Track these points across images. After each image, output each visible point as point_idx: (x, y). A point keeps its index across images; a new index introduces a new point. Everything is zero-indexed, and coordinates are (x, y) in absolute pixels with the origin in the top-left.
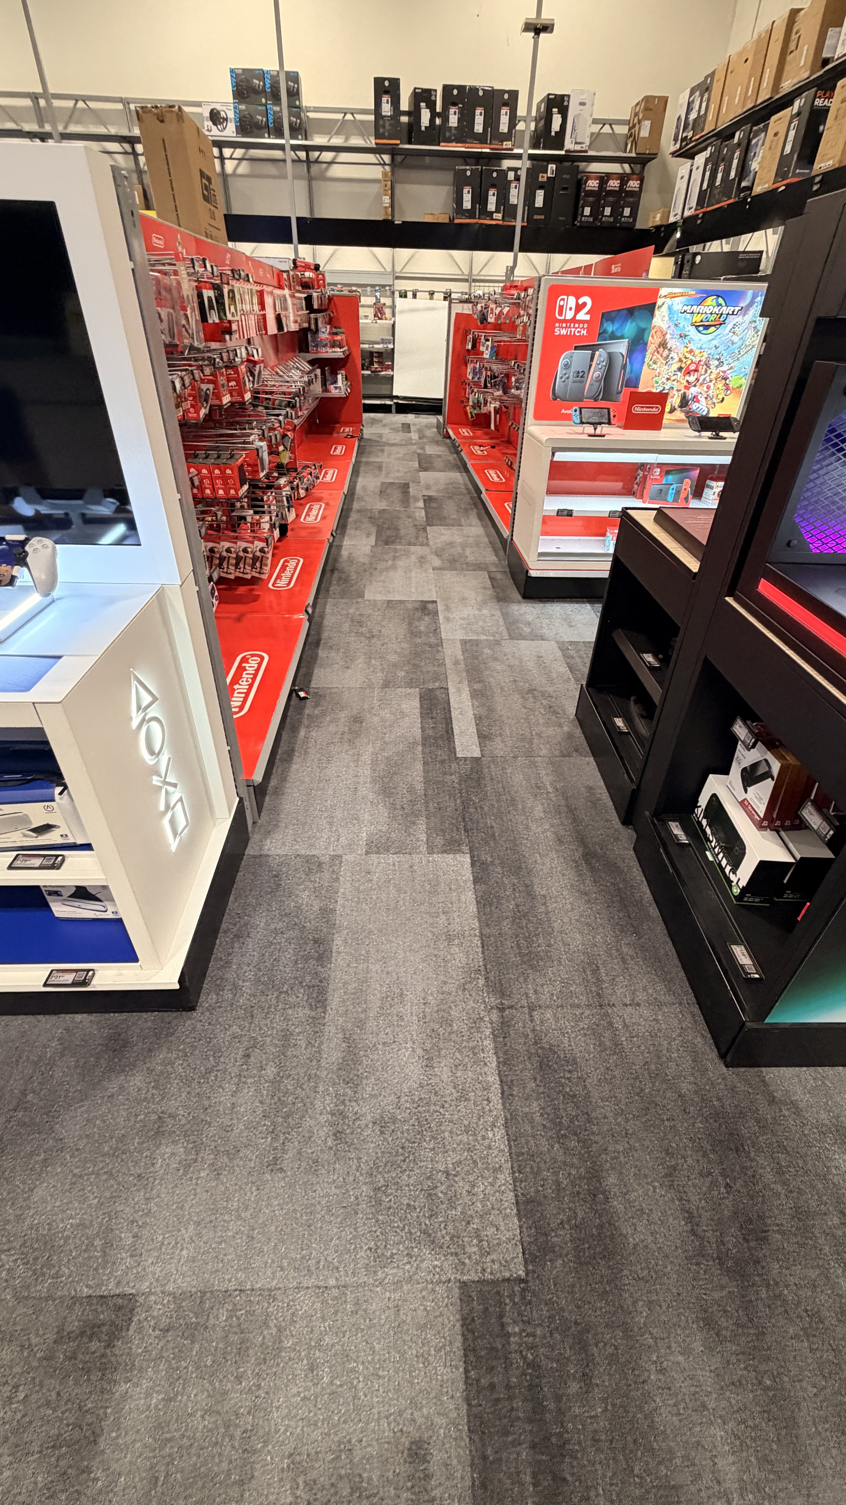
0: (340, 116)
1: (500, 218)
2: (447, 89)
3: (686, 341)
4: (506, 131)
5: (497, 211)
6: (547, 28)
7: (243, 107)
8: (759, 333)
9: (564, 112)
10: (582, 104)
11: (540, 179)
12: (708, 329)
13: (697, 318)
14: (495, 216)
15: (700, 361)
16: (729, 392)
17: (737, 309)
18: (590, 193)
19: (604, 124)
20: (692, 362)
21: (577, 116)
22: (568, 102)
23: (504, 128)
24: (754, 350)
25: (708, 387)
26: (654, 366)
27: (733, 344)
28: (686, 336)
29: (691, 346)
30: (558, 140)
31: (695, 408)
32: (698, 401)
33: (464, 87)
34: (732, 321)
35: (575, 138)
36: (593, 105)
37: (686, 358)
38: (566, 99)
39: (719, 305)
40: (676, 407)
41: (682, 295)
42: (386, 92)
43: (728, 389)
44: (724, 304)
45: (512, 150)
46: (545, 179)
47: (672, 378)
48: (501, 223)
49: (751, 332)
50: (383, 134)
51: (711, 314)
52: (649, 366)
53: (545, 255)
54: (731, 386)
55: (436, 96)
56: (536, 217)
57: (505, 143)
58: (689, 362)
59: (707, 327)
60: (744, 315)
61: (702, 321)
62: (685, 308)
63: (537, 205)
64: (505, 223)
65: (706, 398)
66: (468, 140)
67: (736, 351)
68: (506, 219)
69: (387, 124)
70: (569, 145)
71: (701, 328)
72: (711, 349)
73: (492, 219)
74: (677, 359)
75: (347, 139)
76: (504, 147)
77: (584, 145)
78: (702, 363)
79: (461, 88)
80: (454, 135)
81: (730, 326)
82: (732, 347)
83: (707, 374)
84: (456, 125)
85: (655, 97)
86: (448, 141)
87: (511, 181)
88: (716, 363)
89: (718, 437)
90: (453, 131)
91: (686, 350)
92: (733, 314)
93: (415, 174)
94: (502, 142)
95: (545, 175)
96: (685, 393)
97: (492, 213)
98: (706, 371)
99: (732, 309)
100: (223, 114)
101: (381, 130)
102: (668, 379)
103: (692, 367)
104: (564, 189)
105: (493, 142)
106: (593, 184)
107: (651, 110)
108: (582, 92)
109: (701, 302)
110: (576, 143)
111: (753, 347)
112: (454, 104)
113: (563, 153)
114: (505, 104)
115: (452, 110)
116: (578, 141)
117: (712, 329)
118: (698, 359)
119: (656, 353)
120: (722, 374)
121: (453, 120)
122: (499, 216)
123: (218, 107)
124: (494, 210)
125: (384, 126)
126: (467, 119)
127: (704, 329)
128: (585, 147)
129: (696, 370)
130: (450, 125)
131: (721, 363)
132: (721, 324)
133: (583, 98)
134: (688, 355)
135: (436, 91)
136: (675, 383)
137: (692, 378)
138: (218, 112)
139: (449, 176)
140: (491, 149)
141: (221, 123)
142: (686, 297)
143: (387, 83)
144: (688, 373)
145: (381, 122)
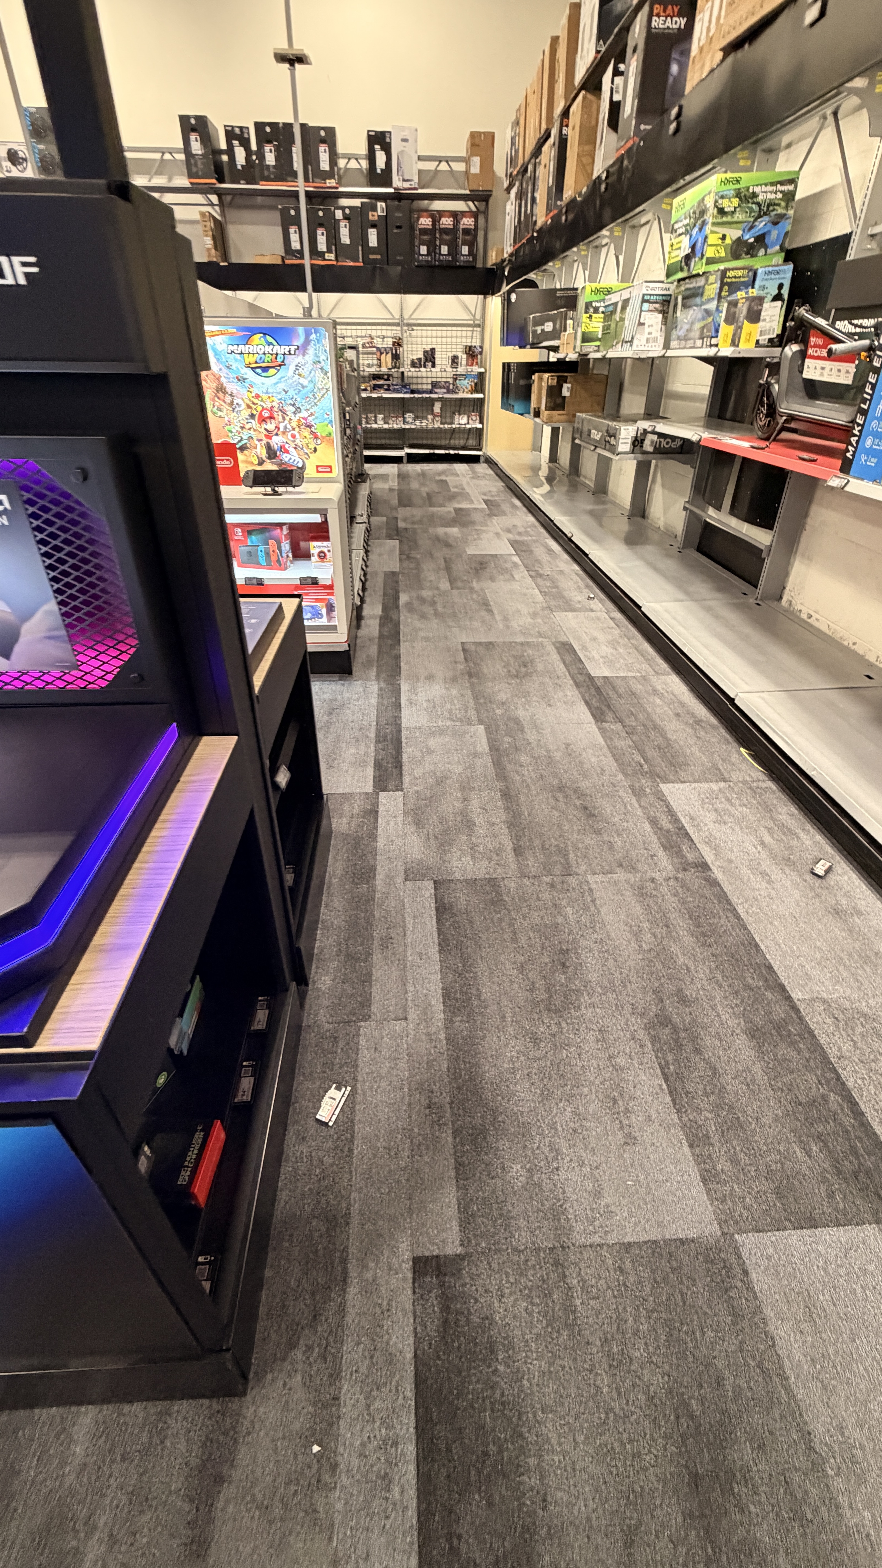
0: (158, 156)
1: (333, 258)
2: (259, 126)
3: (247, 385)
4: (327, 168)
5: (329, 251)
6: (300, 59)
7: (42, 147)
8: (329, 374)
9: (387, 148)
10: (405, 140)
11: (371, 218)
12: (267, 371)
13: (251, 359)
14: (327, 256)
15: (272, 407)
16: (319, 441)
17: (293, 348)
18: (424, 231)
19: (440, 161)
20: (263, 409)
21: (401, 153)
22: (390, 138)
23: (325, 166)
24: (330, 393)
25: (294, 436)
26: (220, 413)
27: (303, 387)
28: (244, 379)
29: (255, 391)
30: (385, 178)
31: (287, 460)
32: (287, 452)
33: (277, 124)
34: (293, 362)
35: (402, 176)
36: (416, 141)
37: (254, 404)
38: (387, 135)
39: (270, 344)
40: (264, 458)
41: (222, 333)
42: (194, 130)
43: (316, 437)
44: (275, 343)
45: (337, 188)
46: (376, 218)
47: (248, 426)
48: (335, 263)
49: (319, 375)
50: (197, 173)
51: (264, 354)
52: (214, 413)
53: (398, 296)
54: (319, 434)
55: (248, 134)
56: (371, 257)
57: (328, 181)
58: (260, 409)
59: (265, 369)
60: (304, 355)
61: (256, 362)
62: (231, 348)
63: (371, 245)
64: (339, 264)
65: (295, 448)
66: (289, 179)
67: (311, 395)
68: (339, 259)
69: (199, 163)
70: (397, 182)
71: (259, 371)
72: (280, 393)
73: (325, 259)
74: (244, 406)
75: (170, 180)
76: (328, 185)
77: (412, 183)
78: (275, 409)
79: (273, 125)
80: (273, 173)
81: (292, 368)
82: (304, 391)
83: (286, 422)
84: (274, 163)
85: (480, 133)
86: (268, 179)
87: (339, 220)
88: (293, 409)
89: (275, 493)
90: (272, 169)
91: (250, 395)
92: (290, 354)
93: (246, 214)
94: (325, 180)
95: (375, 213)
96: (268, 443)
97: (324, 253)
98: (284, 418)
99: (287, 348)
100: (21, 154)
101: (194, 170)
102: (242, 428)
103: (266, 414)
104: (399, 227)
105: (315, 180)
106: (425, 222)
107: (478, 146)
108: (403, 128)
109: (247, 340)
110: (404, 180)
111: (327, 390)
112: (269, 142)
113: (391, 190)
114: (323, 141)
115: (267, 148)
116: (406, 178)
117: (272, 371)
118: (269, 405)
119: (216, 399)
120: (303, 421)
121: (270, 159)
122: (331, 256)
123: (16, 147)
124: (325, 250)
125: (196, 165)
126: (284, 156)
127: (263, 371)
128: (414, 184)
129: (272, 417)
130: (268, 163)
131: (298, 410)
132: (280, 366)
133: (404, 134)
134: (256, 401)
135: (247, 128)
136: (252, 431)
137: (271, 426)
138: (16, 153)
139: (276, 216)
140: (314, 187)
141: (20, 164)
142: (227, 336)
143: (193, 121)
144: (263, 420)
145: (192, 161)
